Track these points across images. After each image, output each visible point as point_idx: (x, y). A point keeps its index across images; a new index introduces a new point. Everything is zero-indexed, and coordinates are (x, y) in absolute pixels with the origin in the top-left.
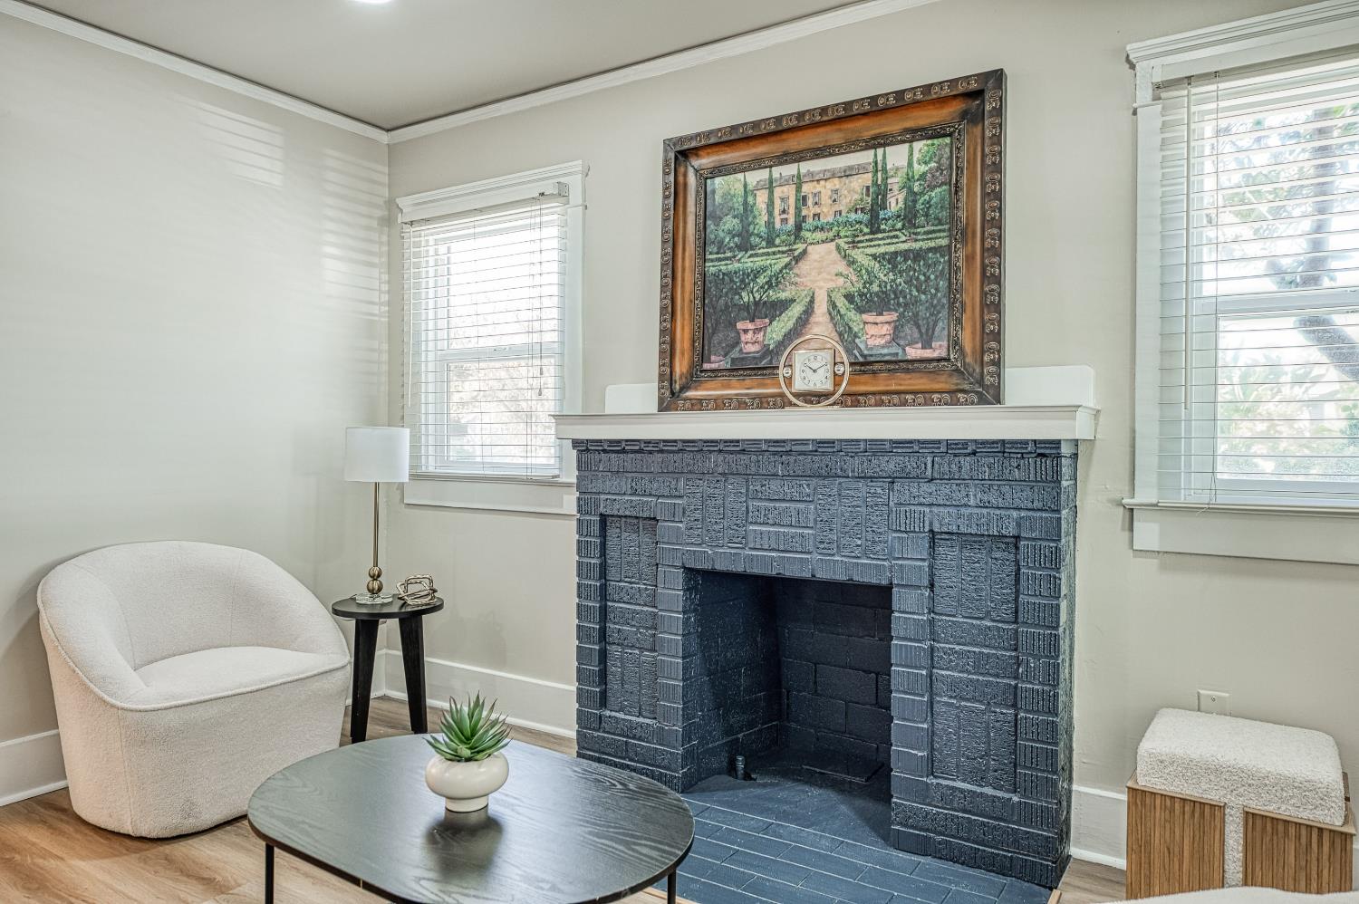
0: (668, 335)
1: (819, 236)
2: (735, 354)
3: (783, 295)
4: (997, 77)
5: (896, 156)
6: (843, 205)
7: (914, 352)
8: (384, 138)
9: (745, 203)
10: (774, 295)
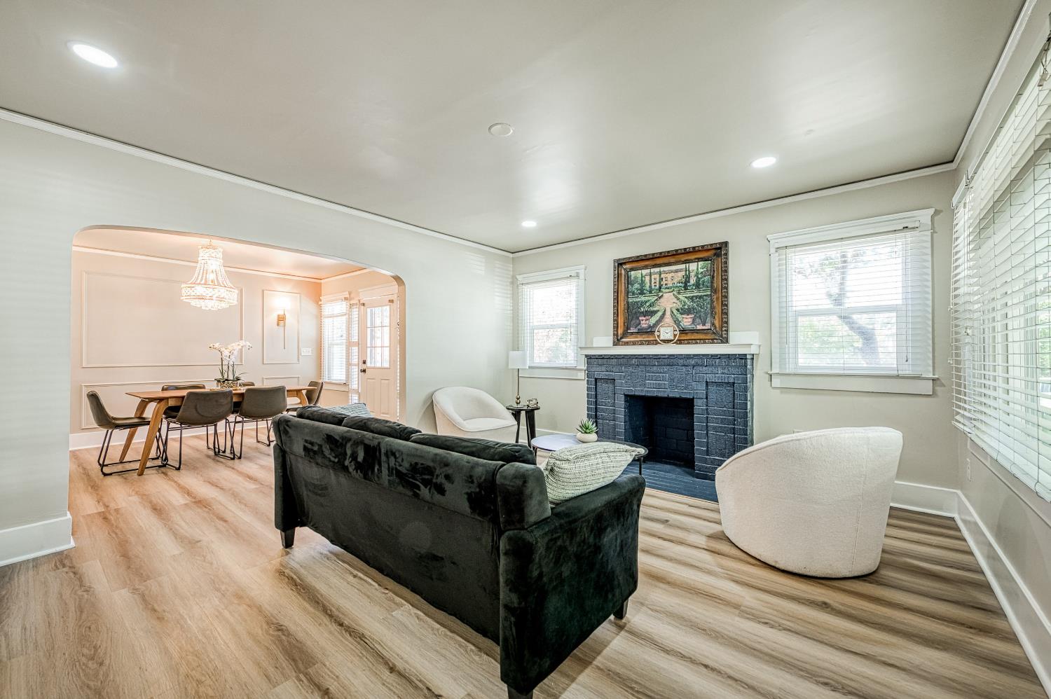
0: (616, 321)
1: (667, 290)
2: (639, 327)
3: (655, 309)
4: (726, 244)
5: (693, 266)
6: (675, 281)
7: (700, 327)
8: (511, 255)
9: (642, 280)
10: (652, 309)
